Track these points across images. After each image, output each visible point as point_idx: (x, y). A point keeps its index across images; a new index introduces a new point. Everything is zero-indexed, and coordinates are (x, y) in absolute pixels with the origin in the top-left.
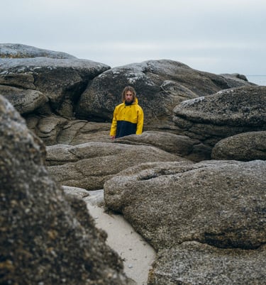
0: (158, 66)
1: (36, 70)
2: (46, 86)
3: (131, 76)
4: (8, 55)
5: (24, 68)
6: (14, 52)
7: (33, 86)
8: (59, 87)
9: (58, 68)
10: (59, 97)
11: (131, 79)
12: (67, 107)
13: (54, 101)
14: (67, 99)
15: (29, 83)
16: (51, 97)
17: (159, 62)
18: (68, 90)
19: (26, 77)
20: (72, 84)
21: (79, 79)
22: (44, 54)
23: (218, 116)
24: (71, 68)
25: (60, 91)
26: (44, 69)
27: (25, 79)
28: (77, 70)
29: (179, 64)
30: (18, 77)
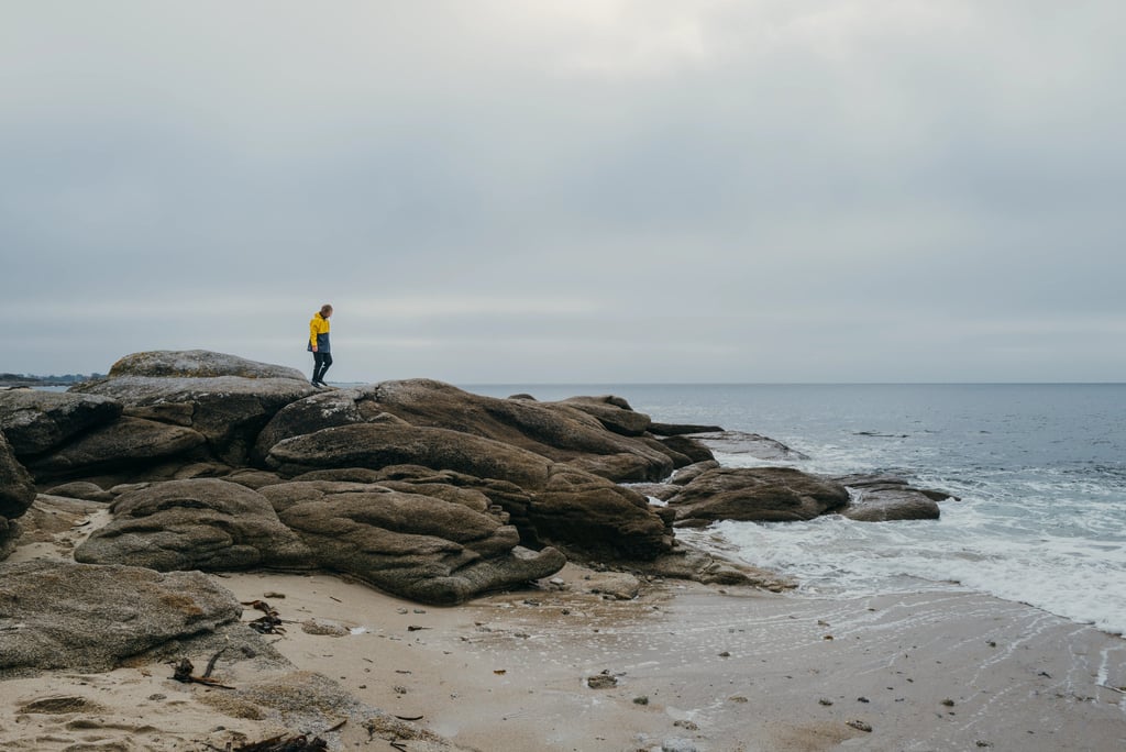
0: (390, 391)
1: (202, 399)
2: (207, 421)
3: (329, 407)
4: (184, 372)
5: (186, 395)
6: (195, 365)
7: (189, 421)
8: (225, 422)
9: (232, 395)
10: (223, 436)
11: (327, 411)
12: (237, 451)
13: (215, 441)
14: (239, 439)
15: (184, 416)
16: (209, 436)
17: (403, 383)
18: (239, 427)
19: (183, 408)
20: (246, 417)
21: (259, 410)
22: (241, 370)
23: (304, 455)
24: (251, 395)
25: (225, 429)
26: (213, 396)
27: (180, 411)
28: (260, 398)
29: (437, 386)
30: (171, 407)
